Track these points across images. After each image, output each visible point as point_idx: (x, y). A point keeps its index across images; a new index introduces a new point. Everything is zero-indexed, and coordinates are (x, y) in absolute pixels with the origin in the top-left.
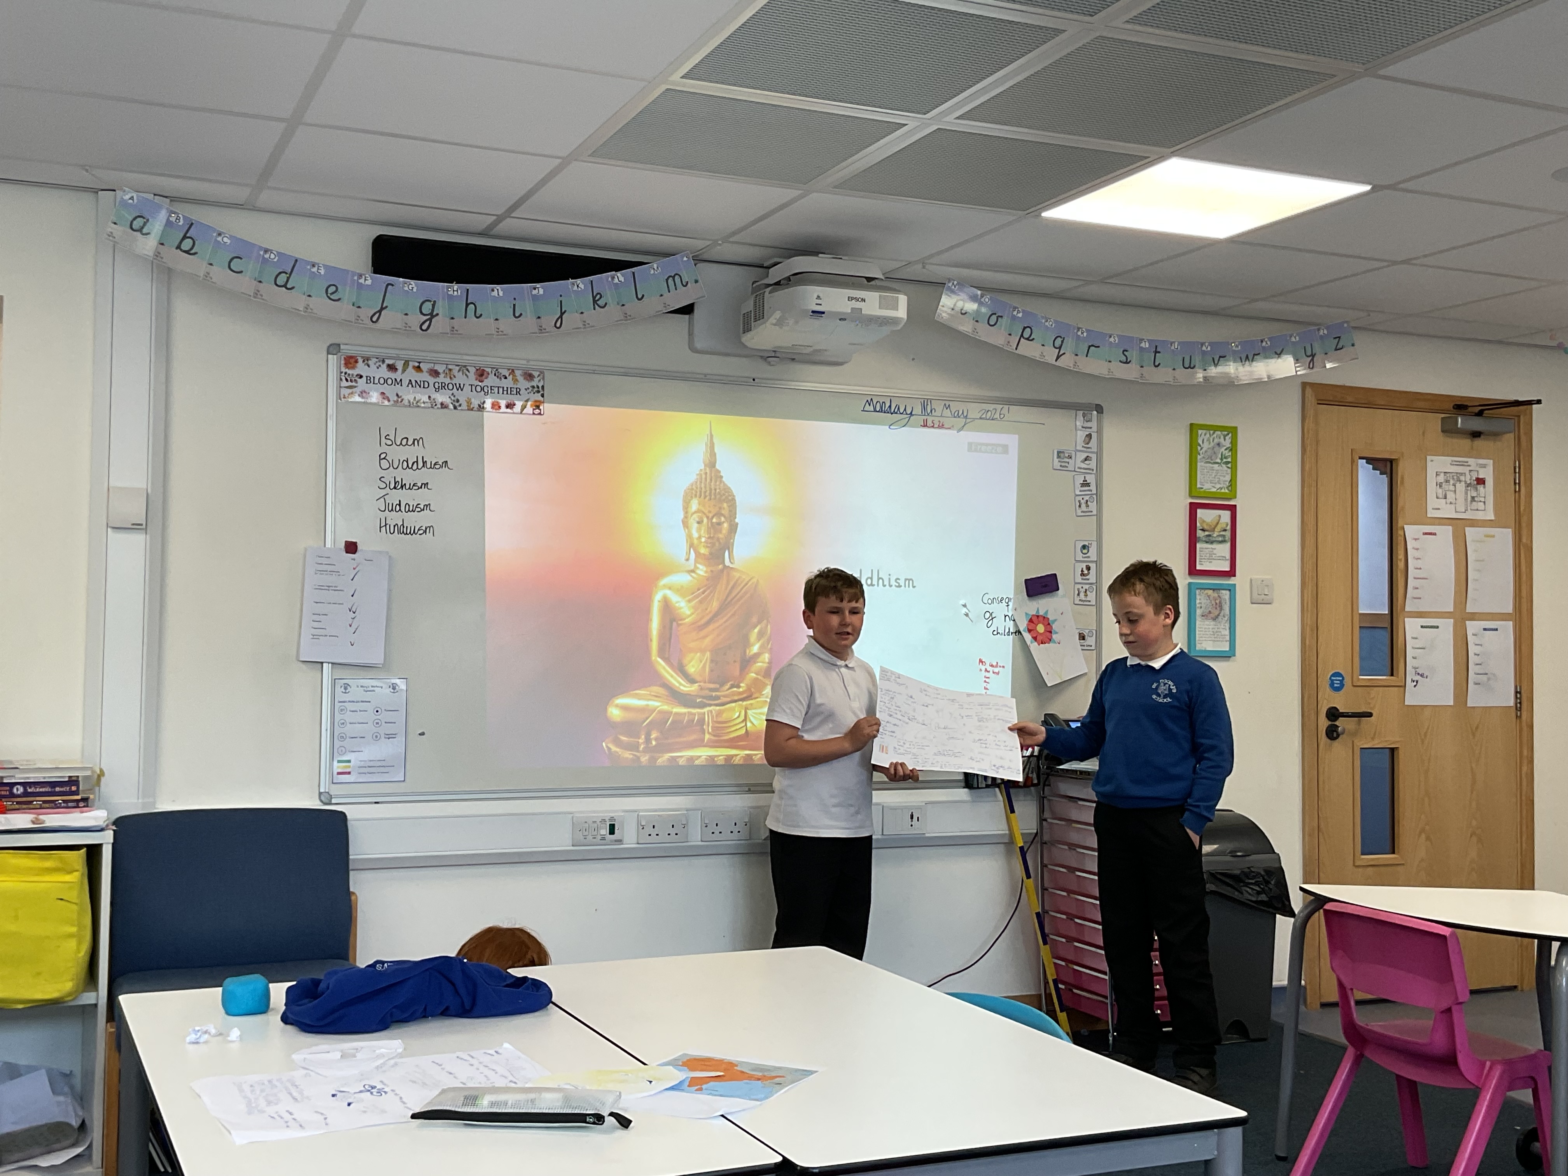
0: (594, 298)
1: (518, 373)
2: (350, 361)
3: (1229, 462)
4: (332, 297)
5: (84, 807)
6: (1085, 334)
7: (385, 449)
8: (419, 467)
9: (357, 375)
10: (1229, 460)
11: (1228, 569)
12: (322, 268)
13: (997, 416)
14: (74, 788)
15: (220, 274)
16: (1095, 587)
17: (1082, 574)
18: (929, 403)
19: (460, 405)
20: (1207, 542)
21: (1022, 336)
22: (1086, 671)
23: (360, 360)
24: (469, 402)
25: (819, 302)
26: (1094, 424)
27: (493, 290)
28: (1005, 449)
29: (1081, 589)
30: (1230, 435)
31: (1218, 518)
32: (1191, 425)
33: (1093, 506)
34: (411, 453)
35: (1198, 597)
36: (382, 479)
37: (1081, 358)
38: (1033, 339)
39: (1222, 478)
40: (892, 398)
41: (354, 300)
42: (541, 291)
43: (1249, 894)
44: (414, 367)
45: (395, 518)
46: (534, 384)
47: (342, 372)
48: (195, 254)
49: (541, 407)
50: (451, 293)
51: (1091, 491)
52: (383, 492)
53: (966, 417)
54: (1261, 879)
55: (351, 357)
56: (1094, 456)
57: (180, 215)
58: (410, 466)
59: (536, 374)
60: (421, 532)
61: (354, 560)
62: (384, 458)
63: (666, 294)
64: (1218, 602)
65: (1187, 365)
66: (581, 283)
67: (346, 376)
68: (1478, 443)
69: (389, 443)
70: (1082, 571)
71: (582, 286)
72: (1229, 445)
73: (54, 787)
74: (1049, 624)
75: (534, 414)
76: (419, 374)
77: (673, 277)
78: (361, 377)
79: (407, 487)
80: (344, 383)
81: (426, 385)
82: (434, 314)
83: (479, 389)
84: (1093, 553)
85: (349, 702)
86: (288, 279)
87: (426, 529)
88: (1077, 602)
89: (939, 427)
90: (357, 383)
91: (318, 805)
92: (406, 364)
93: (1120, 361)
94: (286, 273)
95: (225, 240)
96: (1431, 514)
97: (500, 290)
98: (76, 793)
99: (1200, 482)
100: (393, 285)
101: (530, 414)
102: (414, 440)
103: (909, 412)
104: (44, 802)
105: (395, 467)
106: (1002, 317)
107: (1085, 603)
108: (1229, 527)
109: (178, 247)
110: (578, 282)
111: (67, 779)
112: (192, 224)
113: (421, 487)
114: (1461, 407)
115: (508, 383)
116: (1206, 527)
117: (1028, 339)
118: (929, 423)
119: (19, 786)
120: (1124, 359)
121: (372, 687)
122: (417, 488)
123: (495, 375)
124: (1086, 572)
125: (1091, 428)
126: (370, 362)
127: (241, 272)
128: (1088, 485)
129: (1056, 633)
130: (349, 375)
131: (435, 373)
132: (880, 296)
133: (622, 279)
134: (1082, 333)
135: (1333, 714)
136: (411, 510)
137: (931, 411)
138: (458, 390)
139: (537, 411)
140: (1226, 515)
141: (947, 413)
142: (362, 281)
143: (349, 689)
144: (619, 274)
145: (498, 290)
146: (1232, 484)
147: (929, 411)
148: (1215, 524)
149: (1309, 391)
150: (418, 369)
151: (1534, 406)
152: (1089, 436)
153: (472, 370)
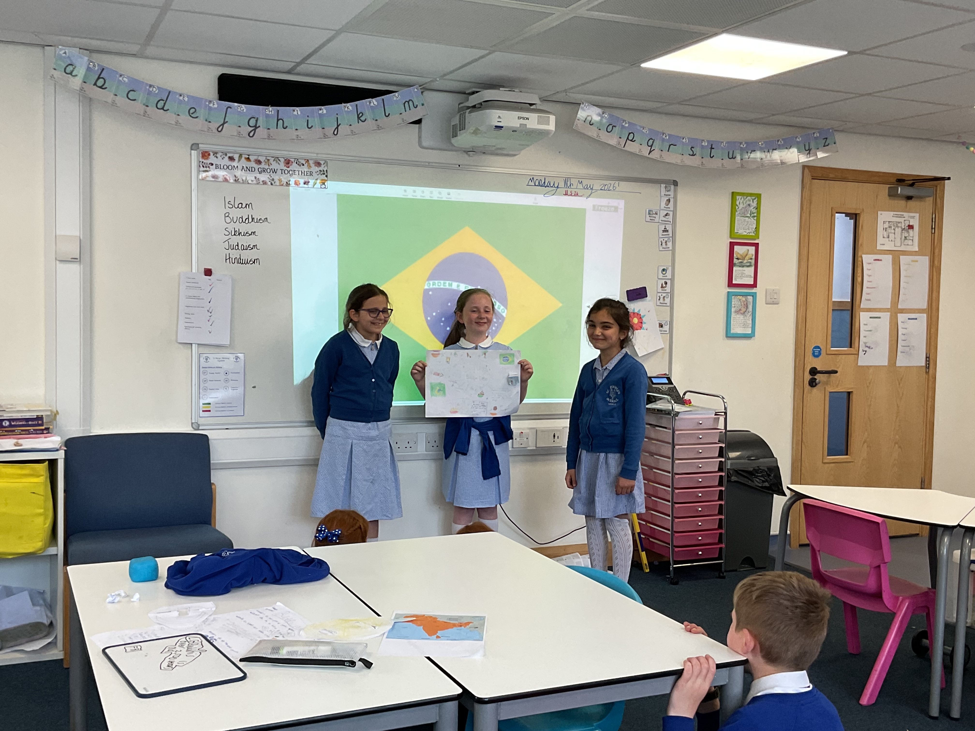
0: (358, 115)
1: (311, 162)
2: (205, 155)
3: (754, 216)
4: (192, 115)
5: (47, 433)
6: (667, 137)
7: (228, 210)
8: (250, 222)
9: (210, 164)
10: (755, 215)
11: (752, 283)
12: (186, 97)
13: (611, 188)
14: (40, 422)
15: (121, 100)
16: (669, 295)
17: (662, 287)
18: (569, 180)
19: (275, 182)
20: (740, 266)
21: (628, 138)
22: (663, 346)
23: (212, 154)
24: (280, 180)
25: (499, 120)
26: (671, 193)
27: (294, 111)
28: (616, 209)
29: (661, 296)
30: (757, 199)
31: (747, 251)
32: (733, 193)
33: (670, 244)
34: (245, 213)
35: (733, 300)
36: (227, 229)
37: (665, 153)
38: (635, 141)
39: (750, 226)
40: (546, 177)
41: (207, 117)
42: (325, 112)
43: (757, 482)
44: (246, 158)
45: (235, 254)
46: (321, 169)
47: (200, 162)
48: (106, 88)
49: (326, 184)
50: (268, 112)
51: (669, 235)
52: (227, 237)
53: (592, 189)
54: (765, 473)
55: (206, 152)
56: (671, 213)
57: (96, 64)
58: (244, 221)
59: (322, 162)
60: (252, 262)
61: (209, 280)
62: (228, 216)
63: (404, 113)
64: (745, 303)
65: (731, 156)
66: (350, 106)
67: (203, 164)
68: (911, 203)
69: (231, 206)
70: (662, 285)
71: (350, 108)
72: (755, 206)
73: (28, 422)
74: (641, 318)
75: (321, 188)
76: (249, 163)
77: (408, 102)
78: (212, 164)
79: (243, 234)
80: (202, 169)
81: (253, 170)
82: (258, 126)
83: (286, 172)
84: (669, 274)
85: (209, 367)
86: (165, 104)
87: (255, 260)
88: (658, 304)
89: (575, 195)
90: (210, 168)
91: (191, 430)
92: (241, 156)
93: (689, 155)
94: (163, 100)
95: (125, 79)
96: (879, 247)
97: (298, 110)
98: (42, 425)
99: (737, 229)
100: (231, 108)
101: (319, 188)
102: (246, 205)
103: (556, 186)
104: (22, 430)
105: (235, 221)
106: (615, 126)
107: (663, 304)
108: (754, 257)
109: (95, 84)
110: (348, 105)
111: (35, 417)
112: (103, 69)
113: (251, 234)
114: (901, 180)
115: (305, 169)
116: (739, 257)
117: (631, 141)
118: (569, 193)
119: (6, 421)
120: (691, 153)
121: (223, 358)
122: (248, 235)
123: (297, 163)
124: (664, 285)
125: (670, 195)
126: (218, 155)
127: (135, 100)
128: (667, 231)
129: (645, 323)
130: (205, 163)
131: (259, 162)
132: (538, 116)
133: (376, 103)
134: (666, 136)
135: (814, 371)
136: (245, 248)
137: (570, 185)
138: (273, 173)
139: (323, 186)
140: (752, 249)
141: (580, 186)
142: (211, 105)
143: (209, 360)
144: (374, 100)
145: (298, 111)
146: (757, 229)
147: (569, 186)
148: (745, 254)
149: (806, 170)
150: (248, 159)
151: (946, 181)
152: (669, 201)
153: (282, 160)
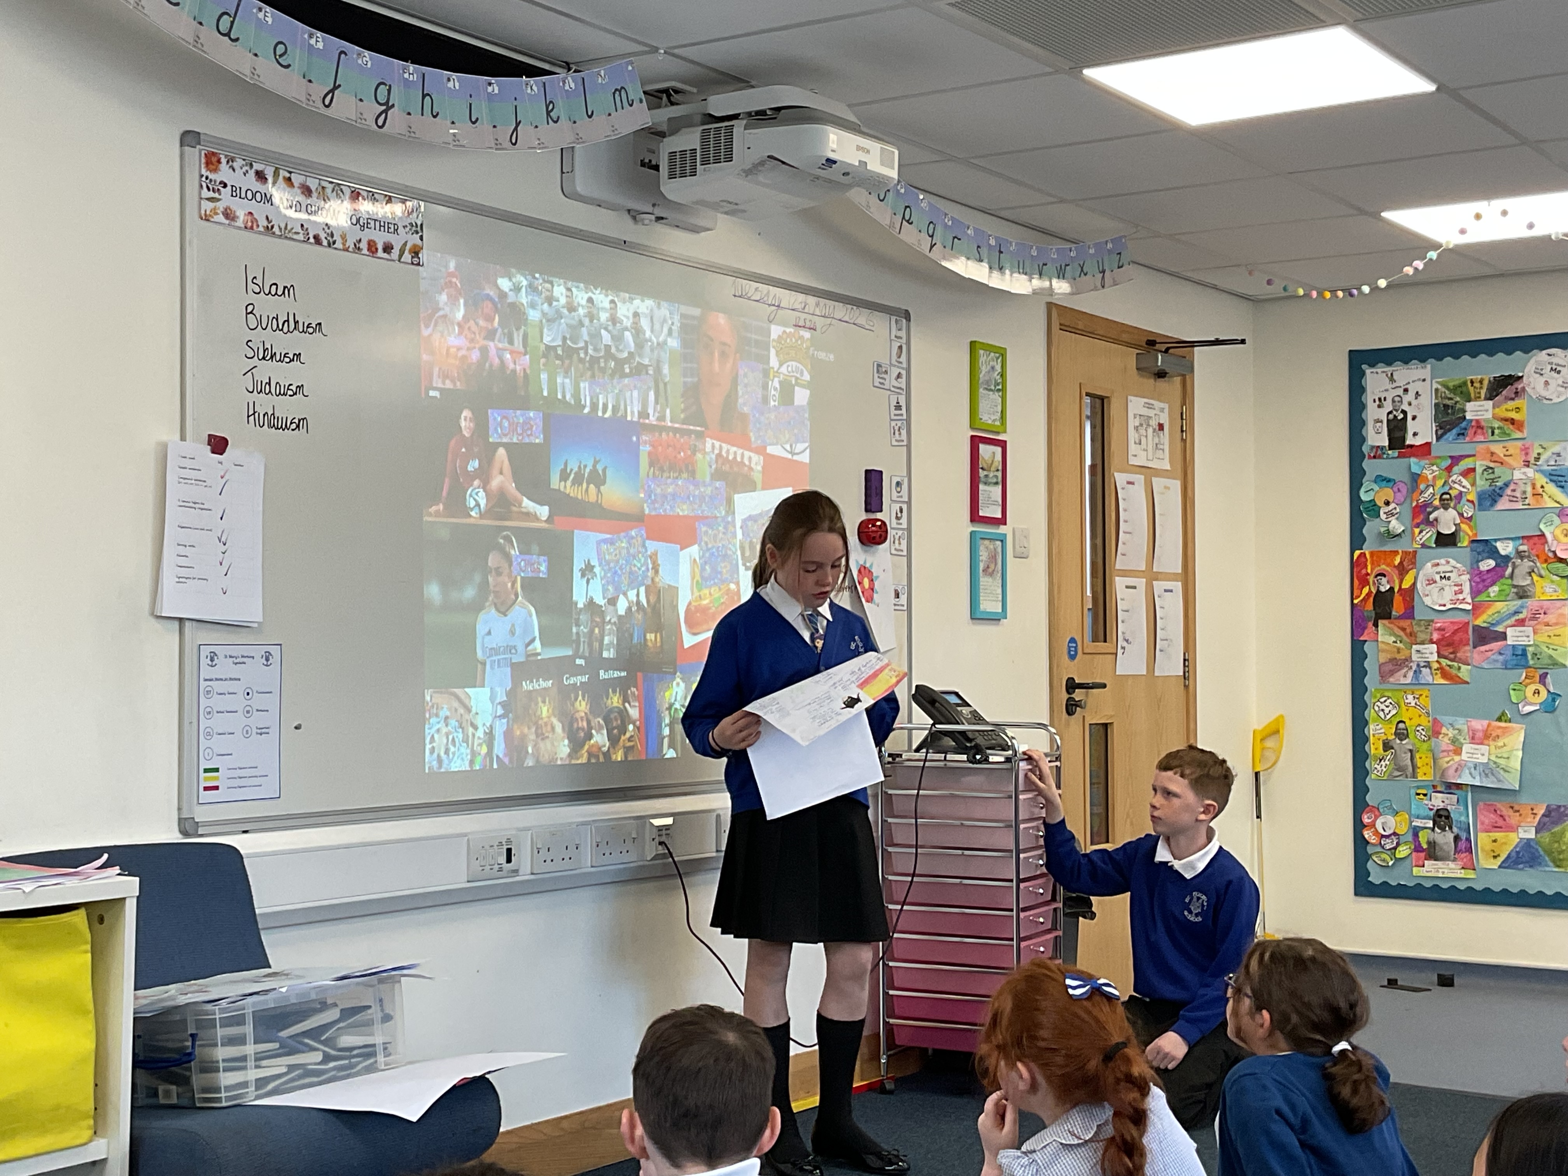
0: (547, 107)
2: (212, 161)
3: (999, 390)
4: (280, 60)
7: (252, 298)
8: (291, 330)
9: (220, 183)
10: (1000, 387)
11: (1000, 516)
12: (269, 15)
16: (906, 533)
17: (897, 517)
19: (334, 242)
20: (986, 484)
21: (904, 216)
23: (224, 160)
24: (344, 238)
25: (834, 147)
27: (449, 80)
29: (896, 536)
30: (1001, 358)
31: (992, 455)
32: (973, 342)
33: (904, 436)
34: (279, 307)
35: (976, 547)
36: (250, 344)
37: (948, 252)
38: (912, 222)
39: (995, 408)
41: (305, 70)
42: (496, 90)
44: (284, 178)
45: (265, 404)
46: (413, 220)
47: (202, 176)
49: (420, 255)
51: (902, 415)
52: (251, 363)
55: (213, 154)
56: (904, 372)
58: (280, 327)
60: (294, 426)
61: (221, 463)
62: (251, 313)
63: (614, 114)
64: (994, 554)
66: (534, 85)
67: (207, 181)
69: (258, 290)
70: (897, 513)
71: (535, 88)
72: (1000, 370)
75: (412, 263)
77: (620, 91)
78: (225, 186)
79: (278, 358)
80: (205, 193)
82: (390, 104)
83: (354, 220)
84: (905, 492)
85: (216, 679)
86: (232, 24)
87: (299, 422)
88: (893, 551)
90: (220, 194)
91: (178, 838)
92: (276, 172)
93: (975, 259)
94: (230, 16)
97: (456, 81)
99: (979, 411)
100: (346, 54)
101: (408, 264)
102: (285, 287)
105: (264, 327)
106: (889, 191)
107: (899, 553)
108: (1000, 468)
110: (532, 82)
113: (293, 360)
114: (1151, 343)
116: (984, 465)
117: (908, 221)
120: (978, 256)
121: (243, 657)
122: (288, 360)
123: (371, 202)
124: (899, 515)
125: (902, 338)
126: (235, 164)
127: (177, 4)
128: (900, 408)
130: (211, 181)
131: (307, 191)
133: (572, 85)
134: (948, 221)
135: (1072, 686)
136: (282, 392)
139: (416, 260)
140: (999, 452)
142: (313, 42)
143: (216, 661)
144: (569, 77)
146: (1003, 415)
148: (990, 461)
149: (1054, 313)
150: (289, 181)
152: (900, 347)
153: (347, 192)
